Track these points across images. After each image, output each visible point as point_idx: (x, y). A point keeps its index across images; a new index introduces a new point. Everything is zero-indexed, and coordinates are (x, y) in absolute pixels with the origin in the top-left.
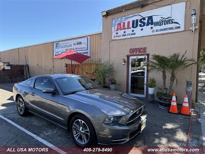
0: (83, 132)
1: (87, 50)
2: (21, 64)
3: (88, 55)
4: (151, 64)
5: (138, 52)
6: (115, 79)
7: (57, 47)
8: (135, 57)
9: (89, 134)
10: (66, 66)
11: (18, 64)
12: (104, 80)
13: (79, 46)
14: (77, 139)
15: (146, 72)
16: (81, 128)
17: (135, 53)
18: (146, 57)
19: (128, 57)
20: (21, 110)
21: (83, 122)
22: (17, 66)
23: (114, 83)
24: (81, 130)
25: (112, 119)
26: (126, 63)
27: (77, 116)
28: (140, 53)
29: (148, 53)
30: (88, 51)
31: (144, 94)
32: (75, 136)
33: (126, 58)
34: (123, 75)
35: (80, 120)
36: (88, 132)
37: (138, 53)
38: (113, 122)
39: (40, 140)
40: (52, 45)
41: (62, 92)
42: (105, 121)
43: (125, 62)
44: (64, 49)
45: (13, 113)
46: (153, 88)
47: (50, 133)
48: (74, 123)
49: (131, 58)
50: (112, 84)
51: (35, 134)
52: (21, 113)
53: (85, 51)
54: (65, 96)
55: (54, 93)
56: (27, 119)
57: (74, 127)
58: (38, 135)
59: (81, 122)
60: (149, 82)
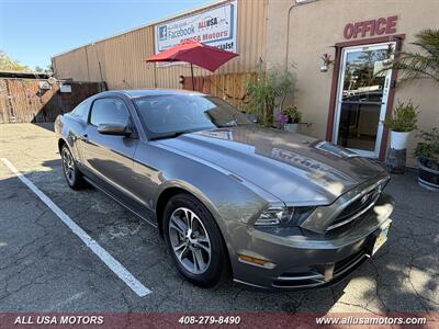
0: (195, 241)
1: (231, 37)
2: (93, 81)
3: (234, 50)
4: (408, 62)
5: (368, 33)
6: (298, 110)
7: (161, 36)
8: (359, 49)
9: (209, 250)
10: (182, 82)
11: (86, 80)
12: (271, 112)
13: (211, 30)
14: (180, 257)
15: (387, 90)
16: (190, 231)
17: (359, 37)
18: (394, 47)
19: (339, 49)
20: (70, 176)
21: (193, 215)
22: (84, 84)
23: (294, 119)
24: (189, 236)
25: (280, 214)
26: (331, 66)
27: (179, 197)
28: (376, 36)
29: (399, 32)
30: (234, 40)
31: (373, 150)
32: (176, 249)
33: (332, 53)
34: (320, 98)
35: (186, 210)
36: (206, 244)
37: (368, 36)
38: (283, 223)
39: (94, 250)
40: (149, 31)
41: (148, 132)
42: (256, 217)
43: (328, 62)
44: (177, 41)
45: (59, 182)
46: (406, 134)
47: (122, 233)
48: (173, 217)
49: (347, 51)
50: (290, 121)
51: (89, 232)
52: (72, 182)
53: (224, 43)
54: (152, 143)
55: (127, 135)
56: (81, 196)
57: (171, 225)
58: (94, 236)
59: (190, 214)
60: (394, 116)
